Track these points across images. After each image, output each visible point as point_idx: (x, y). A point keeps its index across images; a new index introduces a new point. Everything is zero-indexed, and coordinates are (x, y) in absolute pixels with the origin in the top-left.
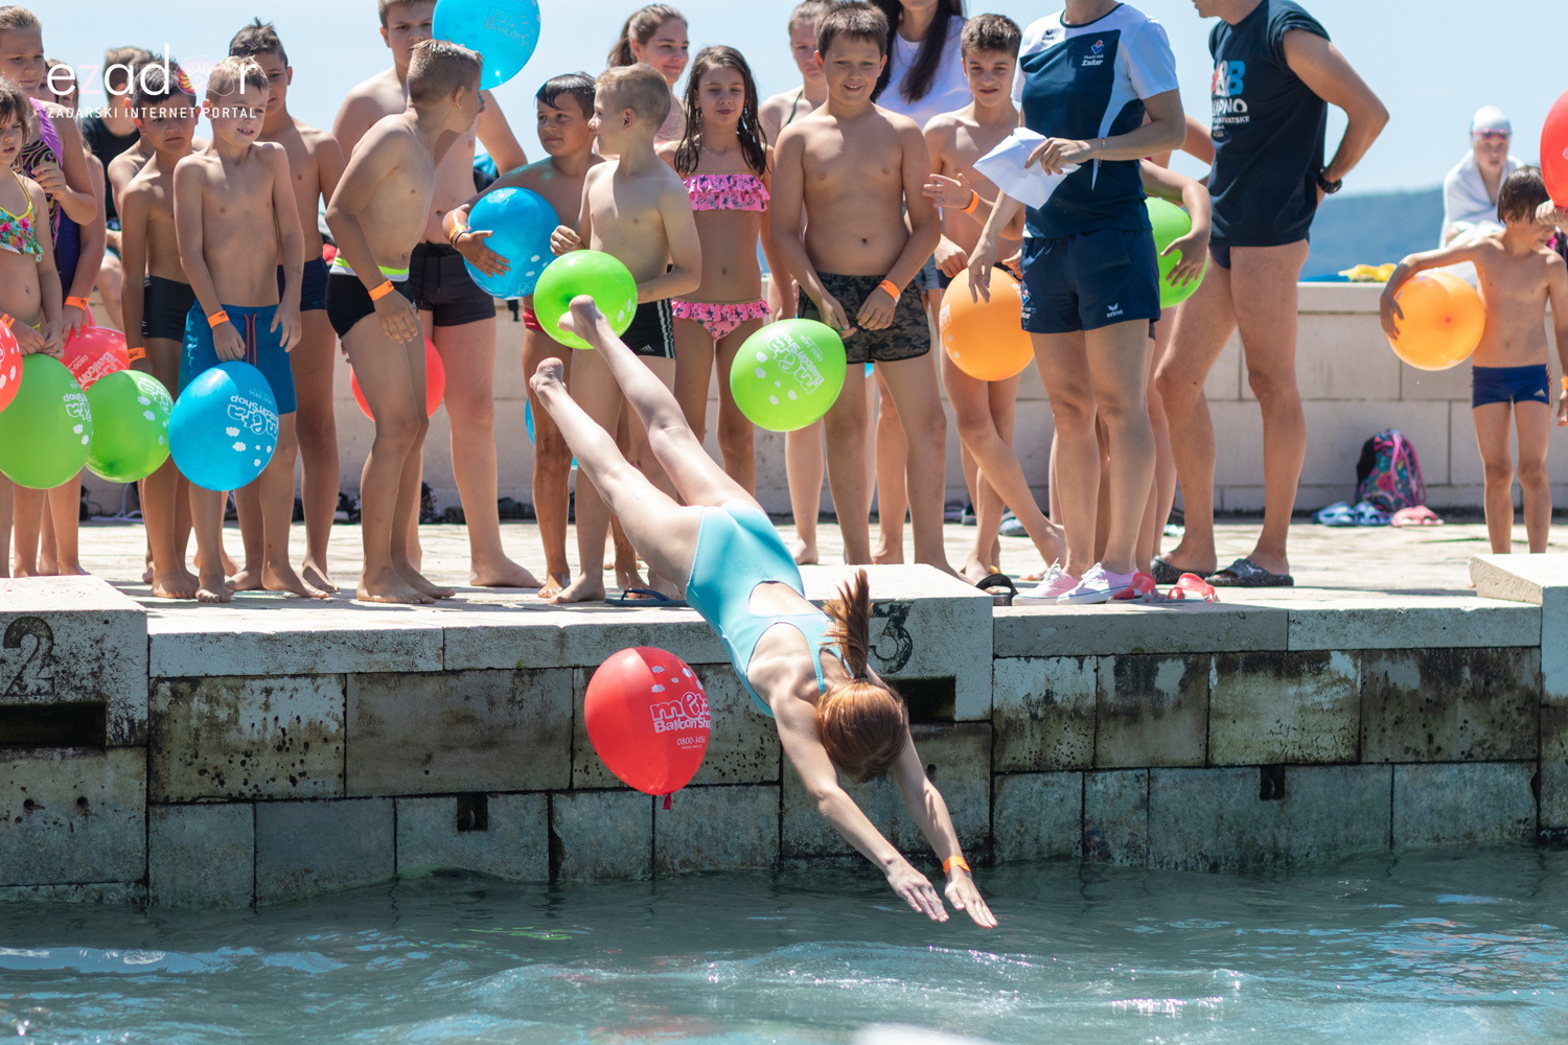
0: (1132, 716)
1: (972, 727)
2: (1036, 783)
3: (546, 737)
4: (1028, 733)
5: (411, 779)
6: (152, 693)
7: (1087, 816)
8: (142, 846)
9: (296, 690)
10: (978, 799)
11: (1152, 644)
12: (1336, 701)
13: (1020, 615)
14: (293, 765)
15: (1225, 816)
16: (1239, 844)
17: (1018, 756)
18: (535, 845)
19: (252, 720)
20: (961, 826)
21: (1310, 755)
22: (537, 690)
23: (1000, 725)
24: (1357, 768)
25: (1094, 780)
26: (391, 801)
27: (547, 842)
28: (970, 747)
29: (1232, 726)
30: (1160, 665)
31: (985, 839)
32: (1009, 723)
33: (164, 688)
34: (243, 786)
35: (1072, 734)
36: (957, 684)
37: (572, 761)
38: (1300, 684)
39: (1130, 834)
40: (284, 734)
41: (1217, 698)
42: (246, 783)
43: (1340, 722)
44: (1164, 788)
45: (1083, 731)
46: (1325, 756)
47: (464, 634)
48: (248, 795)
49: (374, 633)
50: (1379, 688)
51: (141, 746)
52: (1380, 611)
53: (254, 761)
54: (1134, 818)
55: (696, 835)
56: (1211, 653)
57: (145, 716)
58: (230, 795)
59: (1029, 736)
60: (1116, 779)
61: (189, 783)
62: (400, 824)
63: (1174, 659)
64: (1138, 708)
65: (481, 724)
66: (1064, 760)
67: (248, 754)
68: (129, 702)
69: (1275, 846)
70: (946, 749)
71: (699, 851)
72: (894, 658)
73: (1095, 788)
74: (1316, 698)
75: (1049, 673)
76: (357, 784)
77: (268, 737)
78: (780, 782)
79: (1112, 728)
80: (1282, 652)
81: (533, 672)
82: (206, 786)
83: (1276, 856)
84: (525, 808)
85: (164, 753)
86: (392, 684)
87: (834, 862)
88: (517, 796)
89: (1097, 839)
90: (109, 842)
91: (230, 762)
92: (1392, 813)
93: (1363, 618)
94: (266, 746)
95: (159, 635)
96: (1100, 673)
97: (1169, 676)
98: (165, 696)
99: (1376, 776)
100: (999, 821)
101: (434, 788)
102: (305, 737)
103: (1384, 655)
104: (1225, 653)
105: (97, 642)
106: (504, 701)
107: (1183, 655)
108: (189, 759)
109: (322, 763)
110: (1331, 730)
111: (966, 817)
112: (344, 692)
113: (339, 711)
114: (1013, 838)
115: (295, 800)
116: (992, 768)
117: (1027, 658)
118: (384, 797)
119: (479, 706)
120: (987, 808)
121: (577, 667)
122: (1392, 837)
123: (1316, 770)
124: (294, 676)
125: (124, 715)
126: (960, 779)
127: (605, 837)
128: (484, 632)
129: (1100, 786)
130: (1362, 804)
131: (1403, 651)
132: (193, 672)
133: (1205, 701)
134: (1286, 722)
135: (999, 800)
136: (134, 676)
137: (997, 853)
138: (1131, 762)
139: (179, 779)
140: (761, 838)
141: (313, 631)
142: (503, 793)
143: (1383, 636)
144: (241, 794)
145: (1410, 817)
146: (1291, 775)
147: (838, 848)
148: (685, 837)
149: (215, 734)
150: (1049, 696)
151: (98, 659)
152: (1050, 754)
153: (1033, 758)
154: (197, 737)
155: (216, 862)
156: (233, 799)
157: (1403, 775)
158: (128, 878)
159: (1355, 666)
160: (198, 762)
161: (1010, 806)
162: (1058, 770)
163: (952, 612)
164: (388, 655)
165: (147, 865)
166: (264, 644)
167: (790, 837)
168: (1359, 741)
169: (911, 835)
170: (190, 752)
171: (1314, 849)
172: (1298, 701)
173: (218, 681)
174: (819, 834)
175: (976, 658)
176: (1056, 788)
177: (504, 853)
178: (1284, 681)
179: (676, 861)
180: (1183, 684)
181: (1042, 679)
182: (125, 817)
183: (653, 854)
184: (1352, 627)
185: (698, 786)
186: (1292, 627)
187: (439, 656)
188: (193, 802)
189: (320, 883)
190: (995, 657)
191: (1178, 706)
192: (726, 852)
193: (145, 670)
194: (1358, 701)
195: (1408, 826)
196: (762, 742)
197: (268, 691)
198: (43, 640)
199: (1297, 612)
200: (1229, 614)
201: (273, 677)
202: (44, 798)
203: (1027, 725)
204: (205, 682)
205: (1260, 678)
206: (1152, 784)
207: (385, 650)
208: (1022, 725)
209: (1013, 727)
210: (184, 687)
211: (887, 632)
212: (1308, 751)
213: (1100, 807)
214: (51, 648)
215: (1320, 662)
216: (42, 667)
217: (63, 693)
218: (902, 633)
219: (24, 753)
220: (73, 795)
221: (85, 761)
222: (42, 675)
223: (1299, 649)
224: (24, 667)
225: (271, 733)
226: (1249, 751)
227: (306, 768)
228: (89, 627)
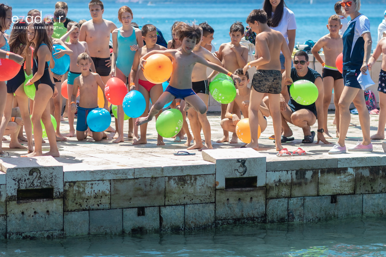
0: (300, 184)
1: (261, 188)
2: (276, 201)
3: (159, 193)
4: (275, 189)
5: (126, 204)
6: (64, 185)
7: (289, 208)
8: (62, 222)
9: (99, 184)
10: (263, 205)
11: (305, 167)
12: (349, 179)
13: (273, 161)
14: (98, 201)
15: (322, 208)
16: (325, 214)
17: (272, 195)
18: (156, 219)
19: (88, 191)
20: (259, 212)
21: (343, 192)
22: (156, 182)
23: (268, 187)
24: (354, 195)
25: (291, 200)
26: (122, 209)
27: (159, 218)
28: (261, 193)
29: (324, 186)
30: (306, 172)
31: (264, 215)
33: (67, 184)
34: (86, 207)
35: (285, 189)
36: (258, 178)
37: (165, 199)
38: (340, 176)
39: (299, 212)
40: (96, 194)
41: (320, 179)
42: (87, 206)
43: (350, 184)
44: (307, 201)
45: (288, 188)
46: (346, 193)
47: (139, 169)
48: (88, 209)
49: (117, 170)
50: (359, 176)
51: (62, 198)
52: (360, 158)
53: (89, 201)
54: (300, 209)
55: (195, 215)
56: (319, 169)
57: (63, 191)
58: (83, 209)
59: (275, 190)
60: (296, 199)
61: (73, 207)
62: (124, 215)
63: (310, 171)
64: (301, 182)
65: (143, 191)
66: (283, 195)
67: (87, 199)
68: (59, 188)
69: (334, 215)
70: (255, 193)
71: (196, 219)
72: (242, 172)
73: (291, 202)
74: (344, 179)
75: (280, 175)
76: (114, 206)
77: (92, 195)
78: (215, 202)
79: (295, 187)
80: (336, 168)
81: (156, 178)
82: (77, 207)
83: (334, 216)
84: (154, 210)
85: (67, 199)
86: (122, 182)
87: (228, 221)
88: (152, 207)
89: (291, 214)
90: (54, 221)
91: (83, 201)
92: (363, 206)
93: (356, 159)
94: (92, 197)
95: (66, 172)
96: (292, 174)
97: (309, 175)
98: (67, 186)
99: (359, 197)
100: (268, 210)
101: (132, 206)
102: (101, 195)
103: (361, 168)
104: (322, 169)
105: (51, 174)
106: (149, 185)
107: (312, 169)
108: (73, 201)
109: (105, 201)
110: (348, 186)
111: (260, 209)
112: (110, 184)
113: (109, 188)
114: (271, 214)
115: (99, 210)
116: (266, 198)
117: (275, 171)
118: (120, 209)
119: (143, 186)
120: (265, 207)
121: (166, 176)
122: (362, 211)
123: (344, 196)
124: (98, 181)
125: (58, 191)
126: (258, 201)
127: (173, 217)
128: (144, 169)
129: (292, 201)
130: (355, 204)
131: (365, 167)
132: (74, 180)
133: (317, 180)
134: (337, 185)
135: (268, 205)
136: (60, 181)
137: (267, 218)
138: (300, 195)
139: (71, 205)
140: (210, 216)
141: (103, 169)
142: (148, 207)
143: (361, 164)
144: (86, 209)
145: (367, 206)
146: (338, 197)
147: (229, 218)
148: (192, 216)
149: (79, 195)
150: (280, 180)
151: (51, 178)
152: (280, 194)
153: (276, 195)
154: (75, 196)
155: (80, 225)
156: (84, 210)
157: (365, 197)
158: (59, 229)
159: (354, 171)
160: (75, 201)
161: (270, 206)
162: (282, 198)
163: (256, 161)
164: (121, 175)
165: (63, 226)
166: (91, 173)
167: (217, 215)
168: (355, 189)
169: (246, 214)
170: (73, 199)
171: (344, 215)
172: (340, 180)
173: (80, 182)
174: (224, 215)
175: (262, 172)
176: (281, 202)
178: (336, 175)
179: (190, 222)
180: (312, 177)
181: (278, 176)
182: (58, 215)
183: (184, 220)
184: (353, 162)
185: (195, 204)
186: (338, 162)
187: (133, 175)
188: (74, 211)
189: (105, 229)
190: (267, 171)
191: (311, 182)
192: (202, 219)
193: (63, 180)
194: (354, 179)
195: (366, 209)
196: (211, 193)
197: (92, 184)
198: (38, 174)
199: (340, 158)
200: (323, 159)
201: (93, 181)
202: (39, 211)
203: (274, 187)
204: (77, 182)
205: (331, 174)
206: (305, 200)
207: (120, 174)
208: (273, 187)
209: (271, 188)
210: (72, 184)
211: (241, 166)
212: (342, 192)
213: (292, 206)
214: (40, 175)
215: (345, 170)
216: (38, 180)
217: (43, 186)
218: (244, 166)
219: (34, 200)
220: (46, 210)
221: (49, 202)
222: (38, 182)
223: (340, 167)
224: (34, 180)
225: (93, 194)
226: (328, 192)
227: (101, 202)
228: (49, 170)
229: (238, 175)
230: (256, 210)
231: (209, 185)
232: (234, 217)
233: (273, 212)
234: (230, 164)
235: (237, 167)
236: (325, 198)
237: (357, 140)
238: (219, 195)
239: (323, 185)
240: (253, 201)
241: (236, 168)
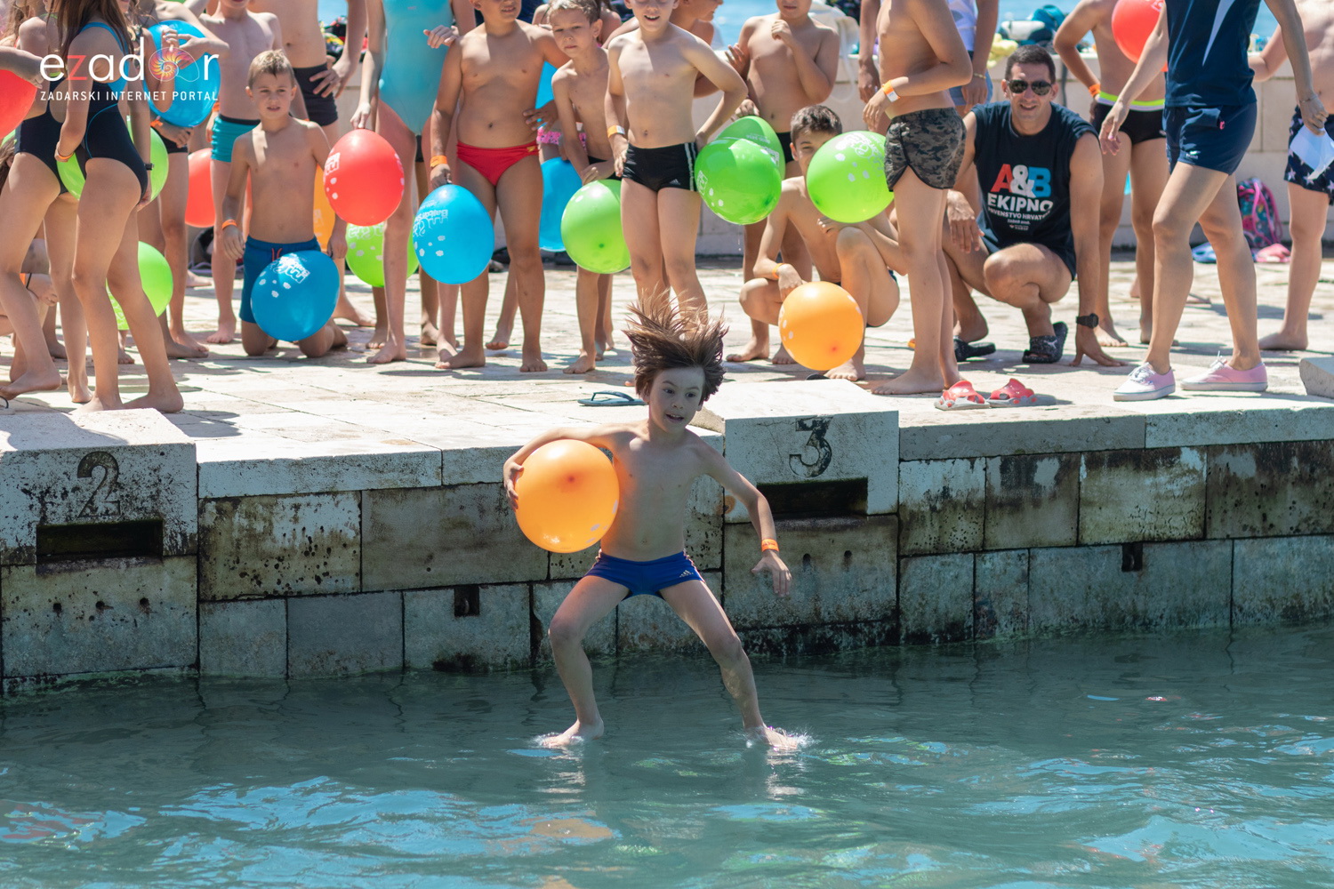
0: (1015, 506)
1: (881, 519)
2: (934, 564)
4: (928, 523)
5: (415, 575)
6: (201, 511)
7: (977, 590)
8: (194, 637)
9: (320, 505)
10: (887, 579)
11: (1032, 446)
12: (1186, 488)
13: (921, 425)
14: (318, 567)
15: (1093, 586)
16: (1104, 608)
17: (920, 541)
18: (519, 627)
19: (284, 531)
20: (873, 601)
21: (1164, 534)
23: (905, 517)
24: (1203, 543)
25: (983, 560)
26: (399, 594)
27: (529, 624)
28: (880, 535)
29: (1098, 512)
30: (1038, 463)
31: (893, 611)
32: (913, 514)
33: (211, 507)
34: (276, 585)
35: (965, 523)
36: (869, 484)
37: (549, 557)
38: (1155, 476)
39: (1013, 603)
40: (311, 542)
41: (1086, 490)
42: (279, 582)
43: (1189, 506)
44: (1042, 564)
45: (974, 520)
46: (1176, 534)
47: (459, 455)
48: (281, 592)
49: (384, 456)
50: (1221, 477)
51: (192, 554)
52: (1223, 413)
53: (286, 564)
54: (1017, 590)
55: (653, 614)
56: (1081, 452)
58: (266, 592)
59: (929, 526)
60: (1004, 560)
61: (232, 585)
62: (407, 612)
63: (1050, 458)
64: (1020, 499)
65: (473, 529)
66: (958, 544)
68: (182, 519)
69: (1135, 610)
70: (859, 538)
71: (655, 628)
72: (816, 464)
74: (1169, 487)
76: (371, 581)
77: (297, 544)
78: (722, 569)
79: (998, 517)
80: (1141, 449)
82: (246, 586)
83: (1136, 618)
84: (511, 596)
85: (211, 560)
86: (399, 498)
87: (767, 634)
88: (504, 586)
89: (986, 608)
90: (166, 634)
91: (266, 566)
92: (1232, 580)
93: (1208, 419)
94: (295, 552)
95: (206, 464)
96: (988, 471)
97: (1046, 472)
98: (211, 514)
99: (1219, 549)
100: (904, 596)
101: (435, 582)
102: (327, 543)
103: (1226, 450)
104: (1093, 452)
105: (155, 470)
106: (492, 509)
107: (1058, 454)
108: (232, 565)
109: (343, 563)
110: (1181, 513)
111: (876, 593)
112: (360, 506)
113: (356, 521)
114: (916, 609)
115: (320, 595)
116: (898, 552)
117: (928, 461)
118: (393, 591)
119: (472, 514)
120: (894, 585)
122: (1232, 600)
123: (1169, 546)
124: (318, 494)
125: (178, 530)
126: (871, 563)
128: (475, 453)
129: (988, 565)
130: (1207, 573)
131: (1242, 446)
132: (234, 493)
133: (1075, 492)
134: (1144, 507)
135: (904, 578)
136: (186, 497)
137: (902, 622)
138: (1014, 544)
139: (224, 580)
141: (334, 456)
142: (491, 584)
143: (1225, 434)
144: (275, 592)
145: (1247, 582)
146: (1148, 551)
147: (770, 621)
148: (642, 617)
149: (253, 543)
150: (945, 492)
151: (155, 484)
152: (947, 539)
153: (932, 542)
154: (238, 546)
155: (255, 648)
156: (268, 597)
157: (1241, 548)
158: (182, 662)
159: (1202, 459)
160: (239, 567)
161: (913, 582)
162: (953, 552)
163: (865, 425)
164: (396, 474)
165: (198, 652)
166: (293, 468)
168: (1205, 521)
169: (831, 610)
170: (233, 558)
171: (1167, 611)
172: (1154, 490)
173: (255, 499)
174: (754, 611)
175: (884, 462)
176: (951, 567)
177: (493, 633)
178: (1142, 473)
179: (635, 636)
180: (1058, 479)
181: (940, 477)
182: (180, 613)
183: (617, 631)
184: (1200, 427)
186: (1149, 428)
187: (438, 474)
188: (236, 599)
189: (342, 663)
190: (901, 460)
191: (1054, 496)
192: (677, 628)
193: (195, 492)
194: (1204, 488)
195: (1246, 590)
196: (707, 536)
197: (297, 507)
198: (110, 470)
199: (1153, 416)
200: (1096, 419)
201: (300, 495)
202: (112, 600)
203: (928, 516)
204: (244, 501)
205: (1123, 471)
206: (1032, 561)
207: (393, 471)
208: (923, 516)
209: (916, 518)
210: (227, 505)
211: (810, 443)
212: (1162, 531)
213: (988, 582)
214: (116, 477)
215: (1172, 457)
216: (110, 493)
217: (127, 514)
218: (823, 443)
219: (95, 563)
220: (137, 597)
221: (146, 568)
222: (110, 499)
223: (1155, 446)
224: (95, 493)
225: (300, 541)
226: (1112, 532)
227: (329, 569)
228: (148, 459)
229: (801, 474)
230: (865, 594)
231: (703, 509)
232: (789, 621)
233: (924, 602)
234: (774, 434)
235: (797, 446)
236: (1102, 553)
237: (1212, 351)
238: (736, 545)
239: (1096, 509)
240: (852, 565)
241: (796, 450)
